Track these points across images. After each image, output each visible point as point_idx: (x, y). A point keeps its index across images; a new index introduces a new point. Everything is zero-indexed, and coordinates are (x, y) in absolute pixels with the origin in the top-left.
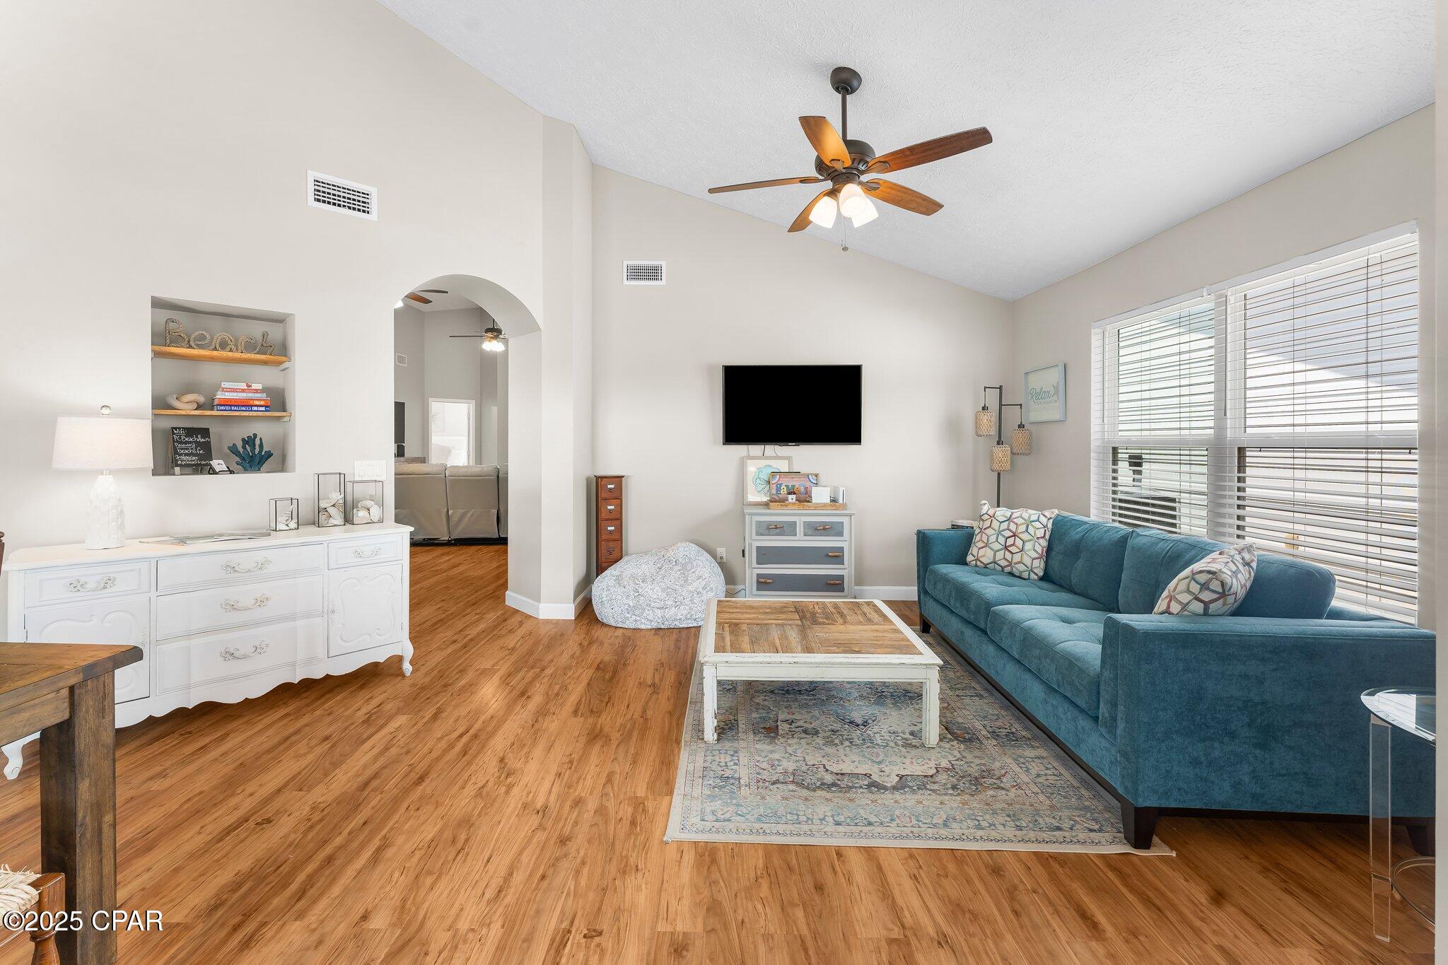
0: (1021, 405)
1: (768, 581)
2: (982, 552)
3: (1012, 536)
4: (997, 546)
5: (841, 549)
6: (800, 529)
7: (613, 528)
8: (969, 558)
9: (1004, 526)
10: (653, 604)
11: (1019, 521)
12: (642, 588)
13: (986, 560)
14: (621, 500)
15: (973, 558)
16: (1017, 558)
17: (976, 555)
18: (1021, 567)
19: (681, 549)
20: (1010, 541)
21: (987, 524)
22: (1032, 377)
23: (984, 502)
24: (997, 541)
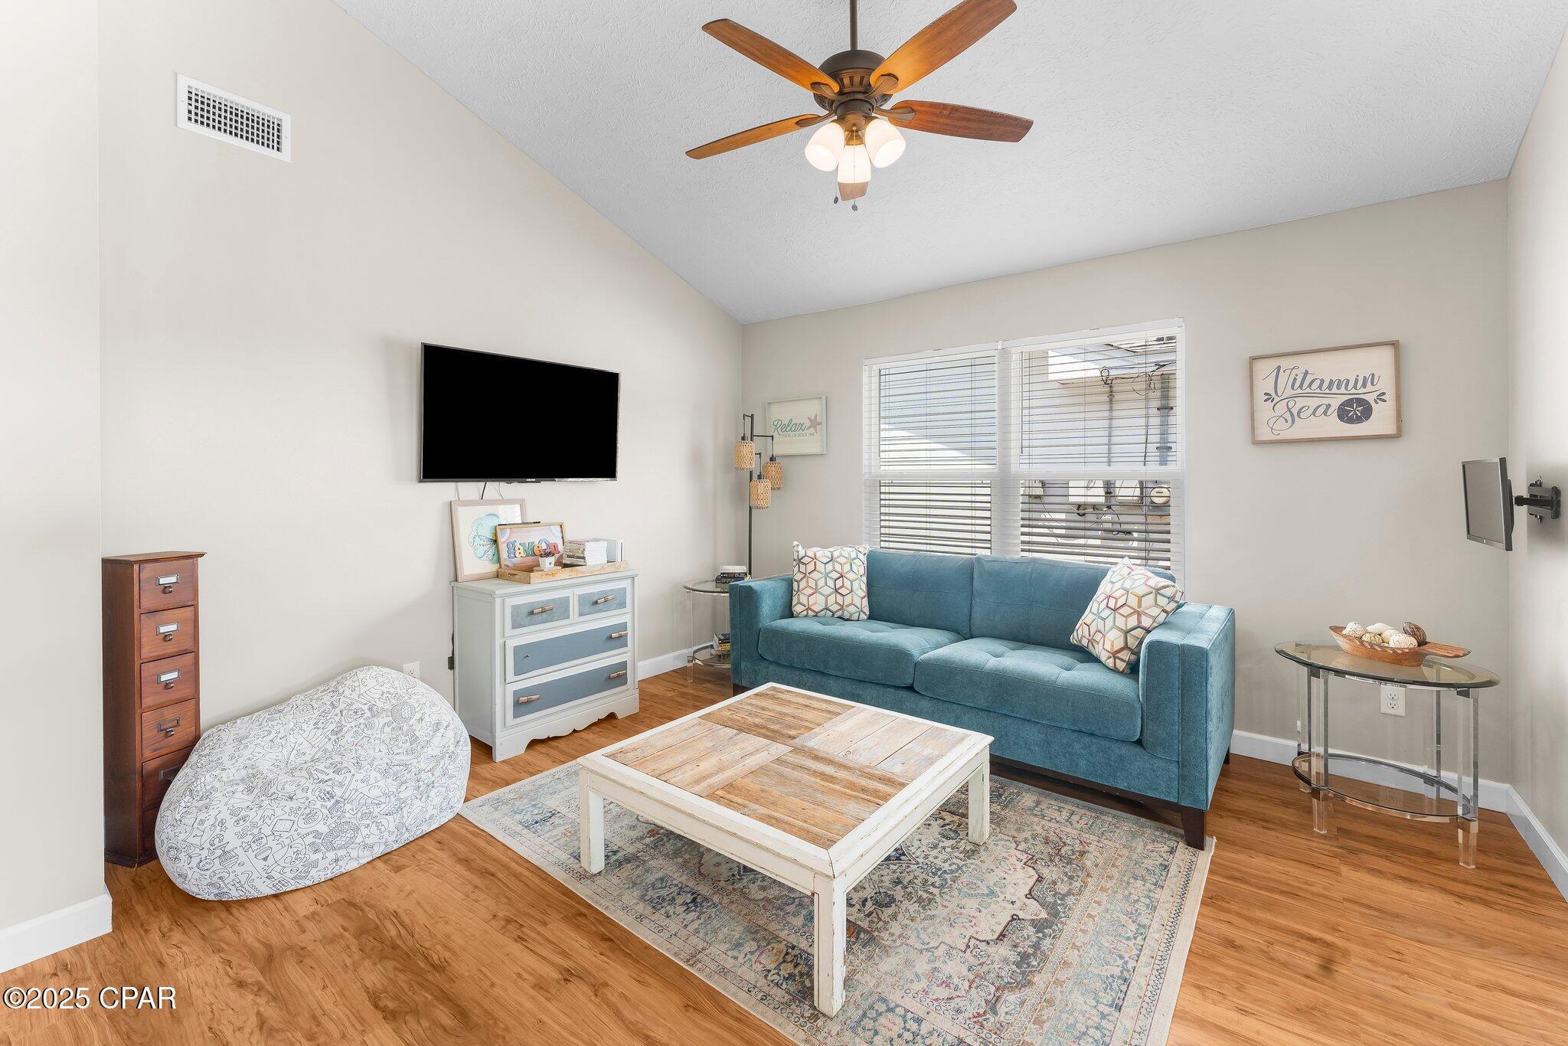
0: (772, 437)
1: (534, 697)
2: (812, 599)
3: (840, 577)
4: (827, 591)
5: (624, 626)
6: (574, 608)
7: (174, 675)
8: (797, 609)
9: (829, 567)
10: (376, 811)
11: (842, 560)
12: (341, 785)
13: (817, 608)
14: (195, 607)
15: (803, 608)
16: (848, 600)
17: (806, 604)
18: (852, 609)
19: (371, 683)
20: (839, 583)
21: (811, 567)
22: (774, 409)
23: (796, 543)
24: (826, 584)
